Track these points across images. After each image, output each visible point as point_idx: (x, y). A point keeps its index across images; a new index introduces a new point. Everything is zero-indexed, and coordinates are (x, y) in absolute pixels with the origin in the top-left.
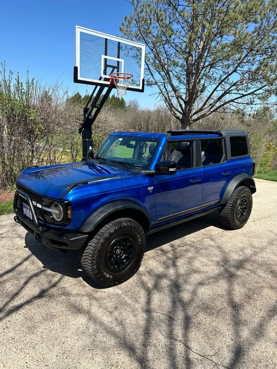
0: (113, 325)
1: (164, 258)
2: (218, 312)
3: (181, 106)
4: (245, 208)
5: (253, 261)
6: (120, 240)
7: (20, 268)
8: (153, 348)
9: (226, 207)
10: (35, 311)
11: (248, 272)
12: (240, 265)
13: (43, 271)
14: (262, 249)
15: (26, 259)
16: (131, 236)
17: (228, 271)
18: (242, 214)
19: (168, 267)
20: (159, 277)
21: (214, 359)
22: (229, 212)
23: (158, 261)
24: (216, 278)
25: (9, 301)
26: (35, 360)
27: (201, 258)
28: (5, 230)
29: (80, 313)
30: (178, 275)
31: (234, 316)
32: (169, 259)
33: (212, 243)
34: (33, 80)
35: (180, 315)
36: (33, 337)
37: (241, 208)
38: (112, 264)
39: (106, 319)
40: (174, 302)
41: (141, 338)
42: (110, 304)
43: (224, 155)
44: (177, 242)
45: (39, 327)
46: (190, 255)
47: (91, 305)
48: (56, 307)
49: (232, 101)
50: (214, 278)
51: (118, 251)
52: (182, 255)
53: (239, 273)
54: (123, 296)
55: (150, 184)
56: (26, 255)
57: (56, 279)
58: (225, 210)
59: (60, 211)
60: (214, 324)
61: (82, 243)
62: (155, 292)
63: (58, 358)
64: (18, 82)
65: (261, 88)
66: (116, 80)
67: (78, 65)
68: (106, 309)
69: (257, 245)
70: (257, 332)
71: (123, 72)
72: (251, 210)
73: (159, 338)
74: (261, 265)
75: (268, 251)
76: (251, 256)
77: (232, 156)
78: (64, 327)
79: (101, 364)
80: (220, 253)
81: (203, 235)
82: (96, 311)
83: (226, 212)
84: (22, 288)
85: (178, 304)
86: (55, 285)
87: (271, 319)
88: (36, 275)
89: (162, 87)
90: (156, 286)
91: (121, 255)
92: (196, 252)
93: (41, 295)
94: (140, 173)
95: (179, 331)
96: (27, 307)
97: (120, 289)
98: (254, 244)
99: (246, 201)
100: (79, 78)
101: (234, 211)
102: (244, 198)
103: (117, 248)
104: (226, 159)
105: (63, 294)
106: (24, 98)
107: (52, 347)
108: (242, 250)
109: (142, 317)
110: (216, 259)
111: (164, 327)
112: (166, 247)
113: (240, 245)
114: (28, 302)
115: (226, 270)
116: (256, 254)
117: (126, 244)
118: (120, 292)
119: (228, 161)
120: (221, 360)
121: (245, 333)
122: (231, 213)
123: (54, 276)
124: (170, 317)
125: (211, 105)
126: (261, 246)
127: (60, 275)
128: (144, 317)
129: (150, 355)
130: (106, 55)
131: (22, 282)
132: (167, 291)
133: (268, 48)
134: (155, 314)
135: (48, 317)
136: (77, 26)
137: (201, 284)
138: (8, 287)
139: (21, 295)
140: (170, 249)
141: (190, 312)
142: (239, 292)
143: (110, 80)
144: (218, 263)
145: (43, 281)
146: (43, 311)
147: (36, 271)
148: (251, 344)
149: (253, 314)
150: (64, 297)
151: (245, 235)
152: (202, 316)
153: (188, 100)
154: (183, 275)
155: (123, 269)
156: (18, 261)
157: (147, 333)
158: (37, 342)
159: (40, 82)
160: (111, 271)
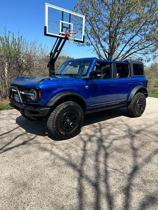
0: (64, 156)
1: (95, 129)
2: (125, 151)
3: (106, 55)
4: (141, 105)
5: (146, 131)
6: (69, 113)
7: (12, 132)
8: (87, 166)
9: (131, 104)
10: (20, 150)
11: (143, 135)
12: (138, 132)
13: (26, 133)
14: (151, 126)
15: (16, 128)
16: (75, 112)
17: (131, 135)
18: (140, 109)
19: (96, 132)
20: (91, 136)
21: (121, 171)
22: (133, 107)
23: (91, 130)
24: (124, 137)
25: (6, 146)
26: (19, 170)
27: (115, 129)
28: (5, 116)
29: (46, 151)
30: (102, 136)
31: (134, 153)
32: (97, 129)
33: (123, 123)
34: (21, 37)
35: (102, 152)
36: (19, 160)
37: (139, 105)
38: (64, 126)
39: (60, 154)
40: (99, 147)
41: (80, 162)
42: (63, 147)
43: (130, 73)
44: (102, 122)
45: (22, 156)
46: (109, 127)
47: (52, 147)
48: (32, 148)
49: (135, 52)
50: (123, 137)
51: (68, 120)
52: (105, 128)
53: (137, 135)
54: (71, 144)
55: (87, 84)
56: (16, 127)
57: (33, 137)
58: (130, 105)
59: (35, 94)
60: (122, 156)
61: (47, 112)
62: (89, 142)
63: (32, 169)
64: (13, 38)
65: (152, 44)
66: (68, 35)
67: (47, 25)
68: (60, 149)
69: (148, 124)
70: (147, 160)
71: (72, 29)
72: (145, 107)
73: (90, 161)
74: (150, 132)
75: (155, 126)
76: (145, 128)
77: (134, 75)
78: (36, 157)
79: (57, 172)
80: (126, 127)
81: (117, 119)
82: (55, 149)
83: (130, 107)
84: (13, 140)
85: (102, 147)
86: (32, 139)
87: (155, 155)
88: (22, 135)
89: (95, 46)
90: (90, 140)
91: (70, 123)
92: (113, 126)
93: (24, 143)
94: (81, 78)
95: (101, 159)
96: (16, 148)
97: (69, 141)
98: (147, 123)
99: (142, 101)
100: (47, 33)
101: (135, 106)
102: (141, 99)
103: (67, 119)
104: (131, 76)
105: (37, 143)
106: (17, 47)
107: (29, 165)
108: (139, 126)
109: (80, 153)
110: (124, 129)
111: (93, 157)
112: (96, 124)
113: (139, 124)
114: (16, 146)
115: (130, 134)
116: (147, 127)
117: (72, 117)
118: (69, 142)
119: (132, 77)
120: (126, 171)
121: (140, 160)
122: (134, 107)
123: (32, 135)
124: (97, 153)
125: (123, 55)
126: (150, 124)
127: (35, 135)
128: (82, 152)
129: (85, 168)
130: (63, 20)
131: (13, 138)
132: (95, 142)
133: (155, 20)
134: (89, 151)
135: (28, 152)
136: (46, 3)
137: (115, 139)
138: (5, 140)
139: (12, 143)
140: (98, 125)
141: (108, 151)
142: (136, 143)
143: (65, 35)
144: (125, 131)
145: (26, 138)
146: (25, 150)
147: (22, 133)
148: (143, 165)
149: (145, 152)
150: (37, 144)
151: (141, 120)
152: (115, 153)
153: (110, 53)
154: (105, 136)
155: (71, 130)
156: (12, 129)
157: (83, 159)
158: (20, 162)
159: (25, 39)
160: (64, 131)
